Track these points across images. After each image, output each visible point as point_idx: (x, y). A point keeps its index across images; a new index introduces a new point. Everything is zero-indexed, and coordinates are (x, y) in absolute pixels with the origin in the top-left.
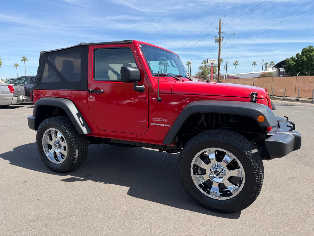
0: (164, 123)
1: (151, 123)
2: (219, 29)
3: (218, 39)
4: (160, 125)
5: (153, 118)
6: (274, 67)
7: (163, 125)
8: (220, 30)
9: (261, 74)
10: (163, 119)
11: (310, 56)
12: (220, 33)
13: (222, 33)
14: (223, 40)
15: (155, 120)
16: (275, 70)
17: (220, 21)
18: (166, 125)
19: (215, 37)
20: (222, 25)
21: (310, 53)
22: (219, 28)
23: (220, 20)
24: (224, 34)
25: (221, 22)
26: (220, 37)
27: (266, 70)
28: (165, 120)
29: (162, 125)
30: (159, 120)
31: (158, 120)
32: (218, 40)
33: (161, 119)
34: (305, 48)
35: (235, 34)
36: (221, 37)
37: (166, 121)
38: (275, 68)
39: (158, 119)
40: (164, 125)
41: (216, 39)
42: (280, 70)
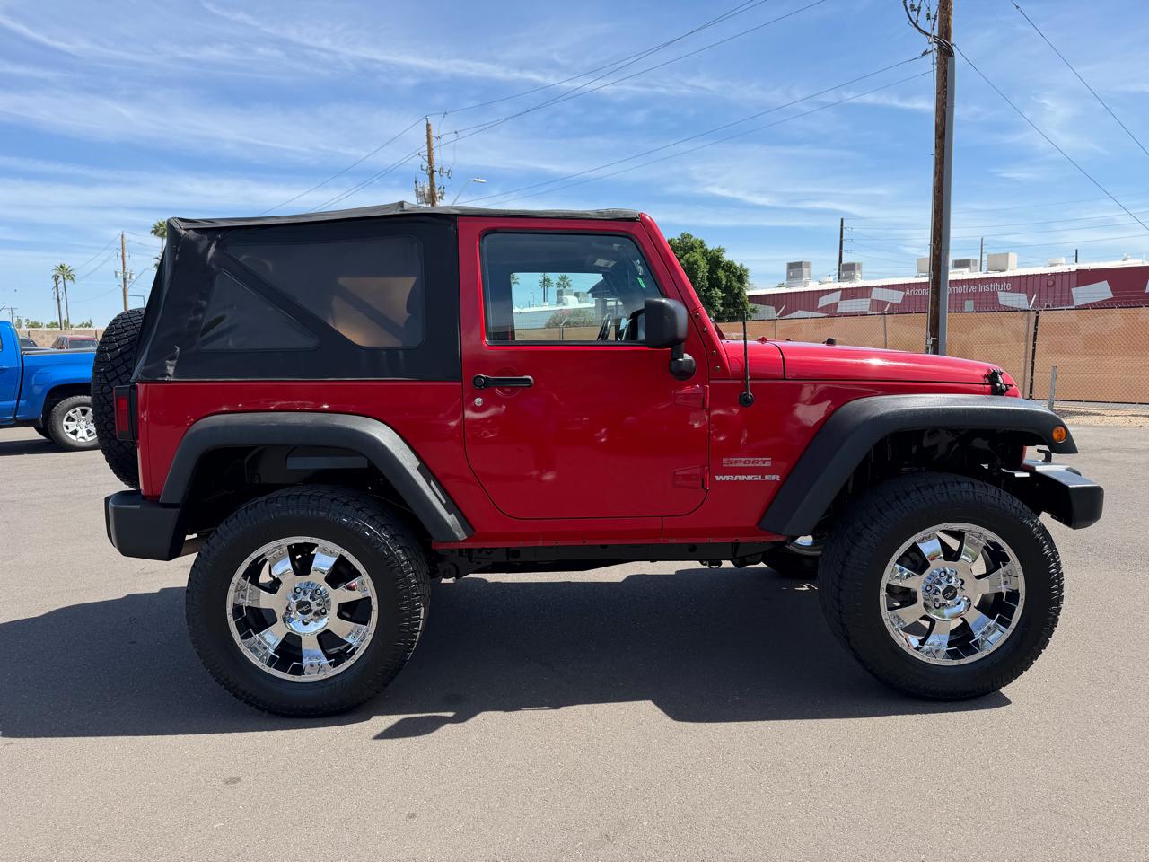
0: (763, 471)
1: (717, 477)
2: (427, 158)
3: (426, 191)
4: (749, 478)
5: (724, 460)
6: (590, 294)
7: (760, 477)
8: (430, 161)
9: (552, 314)
10: (760, 459)
11: (687, 262)
12: (432, 172)
13: (440, 172)
14: (444, 198)
15: (732, 463)
16: (591, 304)
17: (429, 130)
18: (767, 478)
19: (416, 182)
20: (435, 143)
21: (687, 255)
22: (426, 153)
23: (428, 125)
24: (445, 175)
25: (434, 133)
26: (432, 185)
27: (559, 302)
28: (764, 462)
29: (756, 479)
30: (745, 463)
31: (742, 465)
32: (426, 196)
33: (752, 459)
34: (671, 240)
35: (480, 180)
36: (437, 186)
37: (768, 464)
38: (593, 296)
39: (743, 459)
40: (763, 477)
41: (420, 190)
42: (605, 301)
